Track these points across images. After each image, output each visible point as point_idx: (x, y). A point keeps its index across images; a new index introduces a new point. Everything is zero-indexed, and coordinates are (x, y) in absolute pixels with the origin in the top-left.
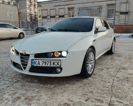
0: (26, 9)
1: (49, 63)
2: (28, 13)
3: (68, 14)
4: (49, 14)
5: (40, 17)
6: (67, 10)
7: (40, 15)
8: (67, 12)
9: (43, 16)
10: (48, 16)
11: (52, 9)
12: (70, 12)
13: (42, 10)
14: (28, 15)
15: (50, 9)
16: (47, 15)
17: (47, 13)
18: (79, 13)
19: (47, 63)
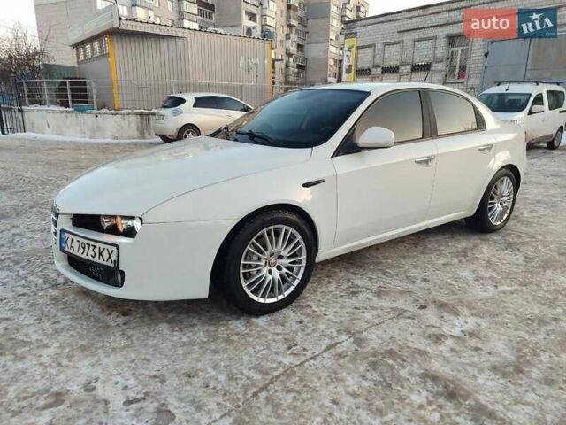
0: (325, 45)
1: (91, 248)
2: (333, 56)
3: (445, 58)
4: (378, 60)
5: (348, 71)
6: (442, 42)
7: (350, 66)
8: (441, 51)
9: (359, 67)
10: (376, 66)
11: (389, 44)
12: (455, 49)
13: (358, 48)
14: (331, 62)
15: (385, 44)
16: (370, 65)
17: (374, 57)
18: (486, 55)
19: (87, 247)
